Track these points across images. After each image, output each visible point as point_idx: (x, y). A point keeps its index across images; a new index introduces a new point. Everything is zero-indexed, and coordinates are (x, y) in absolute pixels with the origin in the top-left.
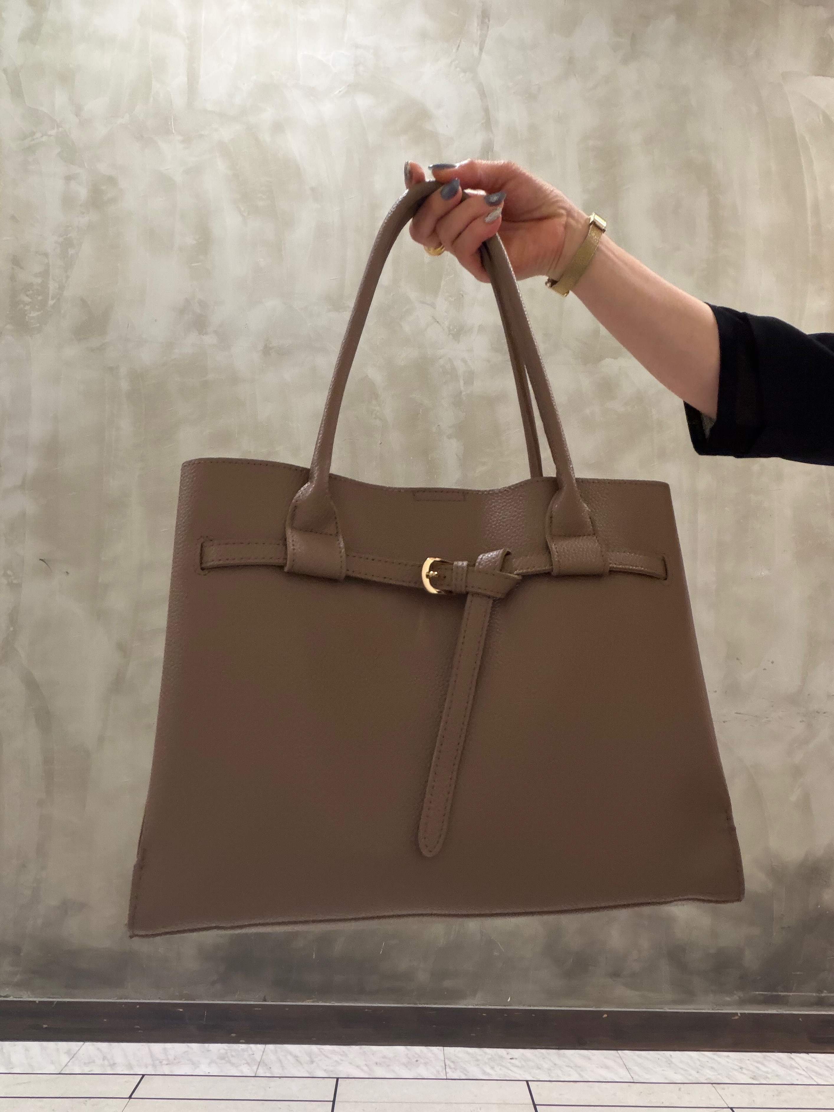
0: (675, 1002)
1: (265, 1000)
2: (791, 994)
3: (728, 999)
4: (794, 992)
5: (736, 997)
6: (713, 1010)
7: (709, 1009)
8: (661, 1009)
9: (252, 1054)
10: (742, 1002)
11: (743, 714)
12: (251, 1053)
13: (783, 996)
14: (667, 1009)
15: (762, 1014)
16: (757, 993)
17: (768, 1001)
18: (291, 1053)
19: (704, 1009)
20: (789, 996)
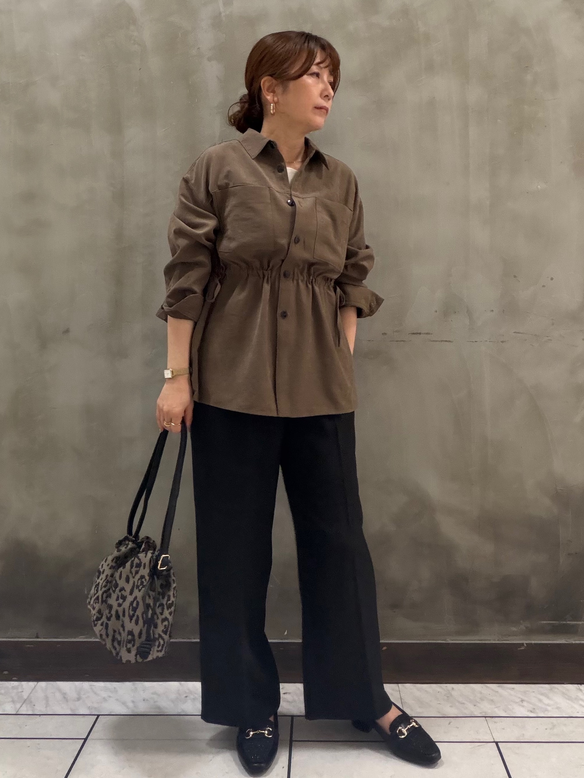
0: (459, 633)
1: (37, 637)
2: (581, 623)
3: (514, 629)
4: (583, 621)
5: (522, 627)
6: (498, 640)
7: (494, 640)
8: (444, 640)
9: (21, 692)
10: (530, 632)
11: (522, 333)
12: (20, 690)
13: (573, 626)
14: (450, 641)
15: (549, 644)
16: (545, 622)
17: (556, 630)
18: (59, 690)
19: (490, 640)
20: (579, 625)
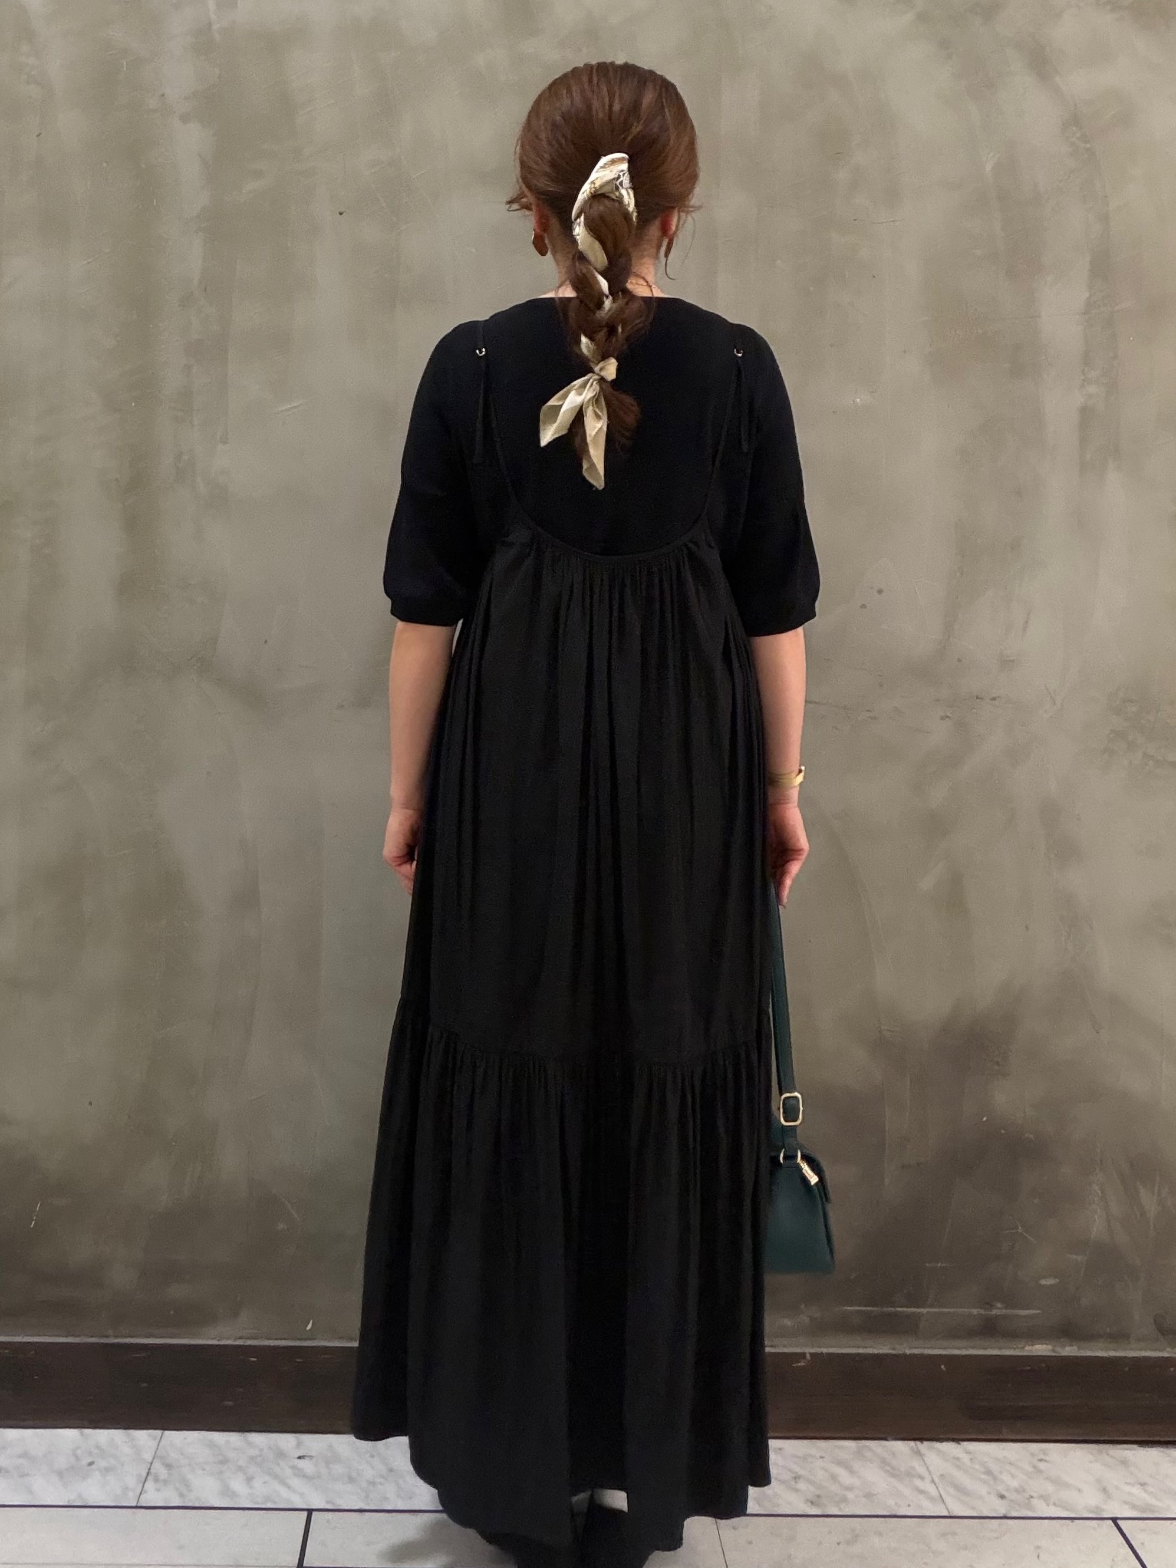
2: (924, 1311)
3: (788, 1322)
4: (931, 1306)
5: (804, 1319)
10: (819, 1329)
13: (908, 1316)
15: (859, 1355)
16: (851, 1308)
17: (873, 1327)
20: (920, 1315)
